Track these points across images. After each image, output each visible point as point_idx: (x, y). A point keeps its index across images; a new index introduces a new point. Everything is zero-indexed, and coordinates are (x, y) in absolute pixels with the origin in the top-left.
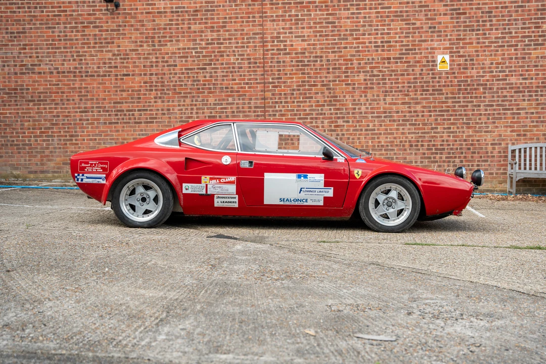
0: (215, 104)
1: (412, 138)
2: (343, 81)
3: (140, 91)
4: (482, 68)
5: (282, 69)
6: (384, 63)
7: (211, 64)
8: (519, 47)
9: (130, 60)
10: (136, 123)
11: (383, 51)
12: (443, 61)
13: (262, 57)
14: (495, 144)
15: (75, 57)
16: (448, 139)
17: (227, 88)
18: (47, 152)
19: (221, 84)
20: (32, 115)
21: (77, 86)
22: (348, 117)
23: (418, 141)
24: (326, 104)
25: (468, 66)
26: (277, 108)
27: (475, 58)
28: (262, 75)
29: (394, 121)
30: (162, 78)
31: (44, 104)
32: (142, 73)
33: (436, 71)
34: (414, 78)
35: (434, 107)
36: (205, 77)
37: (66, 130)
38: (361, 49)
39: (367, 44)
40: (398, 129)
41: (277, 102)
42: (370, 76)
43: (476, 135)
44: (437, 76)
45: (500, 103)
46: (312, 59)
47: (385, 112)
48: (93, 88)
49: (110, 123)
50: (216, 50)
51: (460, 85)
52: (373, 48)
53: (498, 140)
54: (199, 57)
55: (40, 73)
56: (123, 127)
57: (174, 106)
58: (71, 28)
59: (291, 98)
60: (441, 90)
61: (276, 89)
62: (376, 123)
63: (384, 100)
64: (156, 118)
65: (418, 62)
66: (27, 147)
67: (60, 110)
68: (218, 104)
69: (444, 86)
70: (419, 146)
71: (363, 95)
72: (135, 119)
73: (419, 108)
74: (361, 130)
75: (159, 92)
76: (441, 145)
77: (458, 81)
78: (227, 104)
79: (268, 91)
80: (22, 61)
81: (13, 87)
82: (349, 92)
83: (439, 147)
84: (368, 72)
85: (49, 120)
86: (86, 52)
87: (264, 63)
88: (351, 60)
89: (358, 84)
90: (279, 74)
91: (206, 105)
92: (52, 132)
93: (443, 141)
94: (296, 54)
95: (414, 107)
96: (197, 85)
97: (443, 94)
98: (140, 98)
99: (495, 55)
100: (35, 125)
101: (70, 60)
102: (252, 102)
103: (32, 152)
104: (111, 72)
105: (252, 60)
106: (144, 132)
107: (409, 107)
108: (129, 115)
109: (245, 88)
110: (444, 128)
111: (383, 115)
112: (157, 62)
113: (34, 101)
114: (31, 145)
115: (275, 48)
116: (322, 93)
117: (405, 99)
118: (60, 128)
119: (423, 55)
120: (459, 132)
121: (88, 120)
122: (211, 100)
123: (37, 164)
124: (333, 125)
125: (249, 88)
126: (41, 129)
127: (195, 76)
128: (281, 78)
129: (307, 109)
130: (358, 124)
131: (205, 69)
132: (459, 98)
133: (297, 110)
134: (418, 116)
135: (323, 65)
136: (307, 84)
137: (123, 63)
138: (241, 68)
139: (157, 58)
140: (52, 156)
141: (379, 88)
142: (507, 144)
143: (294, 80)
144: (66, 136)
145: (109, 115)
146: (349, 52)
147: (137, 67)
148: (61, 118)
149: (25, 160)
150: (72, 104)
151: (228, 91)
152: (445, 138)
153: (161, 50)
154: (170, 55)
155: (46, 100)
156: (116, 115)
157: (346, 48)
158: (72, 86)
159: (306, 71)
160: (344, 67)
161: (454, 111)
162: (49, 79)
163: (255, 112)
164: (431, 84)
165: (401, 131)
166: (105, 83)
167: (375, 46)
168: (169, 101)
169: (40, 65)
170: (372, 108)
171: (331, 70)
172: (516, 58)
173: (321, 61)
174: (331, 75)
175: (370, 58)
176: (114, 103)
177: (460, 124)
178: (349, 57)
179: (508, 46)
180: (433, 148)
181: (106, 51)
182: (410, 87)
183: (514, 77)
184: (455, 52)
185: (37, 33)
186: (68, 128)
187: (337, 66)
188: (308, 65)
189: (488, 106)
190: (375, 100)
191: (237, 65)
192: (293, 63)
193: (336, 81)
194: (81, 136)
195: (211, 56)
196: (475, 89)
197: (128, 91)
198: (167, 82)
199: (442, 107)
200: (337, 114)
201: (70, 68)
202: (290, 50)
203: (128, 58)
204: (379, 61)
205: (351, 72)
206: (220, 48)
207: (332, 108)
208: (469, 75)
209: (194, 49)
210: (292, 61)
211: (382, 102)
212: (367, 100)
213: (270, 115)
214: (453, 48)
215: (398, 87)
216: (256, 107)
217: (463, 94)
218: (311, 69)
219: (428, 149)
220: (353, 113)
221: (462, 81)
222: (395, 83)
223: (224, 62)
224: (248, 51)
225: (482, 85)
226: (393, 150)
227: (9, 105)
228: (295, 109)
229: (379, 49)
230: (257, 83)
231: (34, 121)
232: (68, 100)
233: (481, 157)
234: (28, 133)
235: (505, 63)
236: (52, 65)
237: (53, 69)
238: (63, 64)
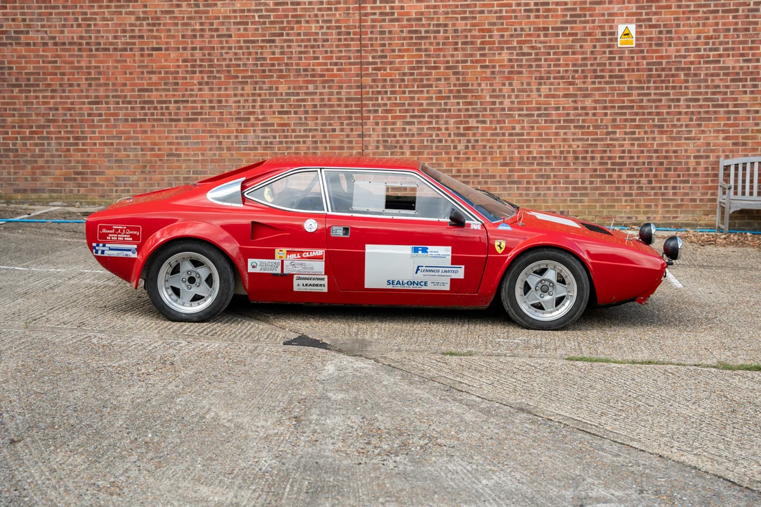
0: (287, 94)
1: (578, 146)
2: (477, 61)
3: (177, 72)
4: (685, 44)
5: (387, 42)
6: (539, 36)
7: (282, 35)
8: (740, 13)
9: (162, 27)
10: (171, 120)
11: (537, 17)
12: (626, 32)
13: (357, 25)
14: (701, 157)
15: (80, 22)
16: (631, 148)
17: (305, 70)
18: (41, 162)
19: (298, 64)
20: (17, 106)
21: (83, 64)
22: (483, 116)
23: (587, 152)
24: (451, 95)
25: (664, 41)
26: (380, 101)
27: (673, 29)
28: (358, 51)
29: (552, 121)
30: (209, 54)
31: (35, 91)
32: (181, 46)
33: (616, 49)
34: (583, 59)
35: (612, 101)
36: (273, 53)
37: (69, 129)
38: (504, 14)
39: (514, 8)
40: (557, 134)
41: (379, 93)
42: (517, 54)
43: (672, 144)
44: (617, 56)
45: (709, 96)
46: (432, 28)
47: (539, 109)
48: (108, 67)
50: (290, 14)
51: (650, 70)
52: (523, 13)
53: (704, 151)
54: (264, 23)
55: (28, 44)
56: (153, 126)
57: (228, 96)
59: (400, 87)
60: (622, 77)
61: (379, 73)
62: (525, 124)
63: (538, 90)
64: (201, 114)
65: (589, 34)
66: (11, 154)
67: (59, 100)
68: (293, 94)
69: (627, 70)
70: (589, 158)
71: (507, 83)
72: (170, 114)
73: (589, 102)
74: (504, 134)
75: (205, 76)
76: (620, 158)
77: (648, 64)
78: (306, 94)
79: (367, 75)
82: (487, 79)
83: (617, 160)
84: (514, 48)
85: (44, 115)
86: (96, 13)
87: (361, 33)
88: (489, 31)
89: (500, 66)
90: (382, 51)
91: (275, 94)
92: (48, 133)
93: (624, 152)
94: (408, 20)
95: (582, 101)
96: (262, 65)
97: (625, 82)
98: (177, 84)
99: (704, 25)
100: (23, 121)
101: (72, 26)
102: (344, 91)
103: (19, 161)
104: (134, 44)
105: (343, 30)
106: (184, 134)
107: (575, 102)
108: (162, 108)
109: (332, 70)
110: (626, 133)
111: (536, 113)
112: (202, 30)
113: (20, 86)
114: (17, 150)
115: (378, 12)
116: (446, 79)
117: (569, 89)
118: (59, 127)
119: (597, 24)
120: (648, 138)
121: (100, 115)
122: (283, 88)
123: (26, 179)
124: (462, 126)
125: (339, 70)
126: (32, 127)
127: (259, 51)
128: (386, 57)
129: (424, 102)
130: (498, 126)
131: (273, 41)
132: (648, 88)
133: (409, 105)
134: (587, 114)
135: (448, 38)
136: (424, 65)
137: (152, 31)
138: (327, 40)
139: (202, 24)
140: (49, 167)
141: (530, 72)
142: (718, 157)
143: (406, 59)
144: (69, 138)
145: (132, 108)
146: (487, 18)
147: (173, 37)
148: (60, 112)
149: (9, 173)
150: (76, 91)
151: (307, 76)
152: (626, 148)
153: (207, 12)
154: (221, 20)
155: (38, 85)
156: (143, 108)
157: (482, 12)
158: (76, 64)
159: (423, 47)
160: (479, 41)
161: (641, 107)
162: (41, 53)
163: (347, 106)
164: (608, 67)
165: (562, 136)
166: (126, 61)
167: (526, 11)
168: (220, 89)
169: (28, 32)
170: (519, 103)
171: (460, 46)
172: (735, 30)
173: (446, 31)
174: (460, 53)
175: (518, 27)
176: (140, 90)
177: (649, 126)
178: (487, 27)
179: (724, 11)
180: (609, 162)
181: (127, 13)
182: (576, 71)
183: (731, 58)
184: (644, 20)
186: (72, 126)
187: (469, 40)
188: (426, 38)
189: (691, 100)
190: (524, 90)
191: (320, 36)
192: (404, 35)
193: (466, 61)
194: (91, 138)
195: (282, 22)
196: (673, 76)
197: (160, 73)
198: (218, 60)
199: (623, 102)
200: (467, 110)
201: (73, 38)
202: (399, 14)
203: (159, 24)
204: (532, 32)
205: (490, 49)
206: (295, 10)
207: (461, 101)
208: (664, 54)
209: (257, 11)
210: (402, 31)
211: (535, 93)
212: (513, 90)
213: (369, 111)
214: (641, 14)
215: (559, 72)
216: (348, 99)
217: (654, 82)
218: (431, 44)
219: (601, 164)
220: (492, 110)
221: (654, 64)
222: (555, 65)
223: (302, 32)
224: (338, 16)
225: (683, 69)
226: (549, 164)
228: (407, 102)
229: (532, 15)
230: (351, 64)
231: (21, 115)
232: (71, 85)
233: (679, 176)
234: (13, 133)
235: (719, 36)
236: (46, 32)
237: (47, 38)
238: (62, 32)
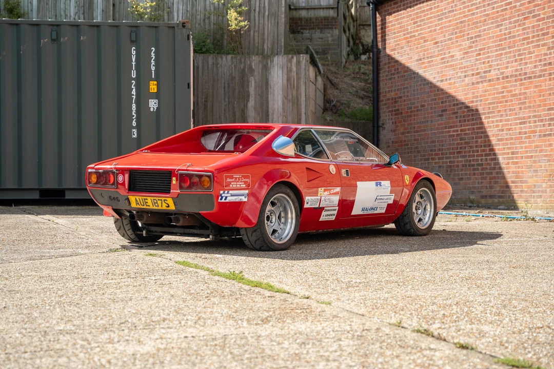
15: (517, 57)
18: (494, 173)
20: (484, 130)
21: (517, 92)
31: (493, 117)
37: (509, 146)
48: (531, 93)
49: (545, 135)
55: (490, 81)
58: (515, 22)
66: (480, 168)
67: (504, 123)
80: (478, 69)
81: (471, 100)
85: (497, 135)
86: (525, 49)
92: (498, 149)
100: (485, 141)
101: (512, 62)
103: (483, 173)
104: (545, 70)
114: (483, 164)
121: (525, 133)
123: (487, 188)
140: (498, 177)
145: (544, 125)
148: (505, 132)
149: (479, 183)
150: (513, 114)
155: (494, 112)
156: (550, 125)
158: (514, 93)
162: (496, 86)
166: (541, 86)
169: (490, 71)
181: (542, 45)
185: (489, 34)
186: (510, 144)
194: (520, 153)
201: (512, 71)
227: (468, 121)
232: (510, 110)
234: (481, 151)
236: (499, 69)
237: (499, 74)
238: (507, 68)
